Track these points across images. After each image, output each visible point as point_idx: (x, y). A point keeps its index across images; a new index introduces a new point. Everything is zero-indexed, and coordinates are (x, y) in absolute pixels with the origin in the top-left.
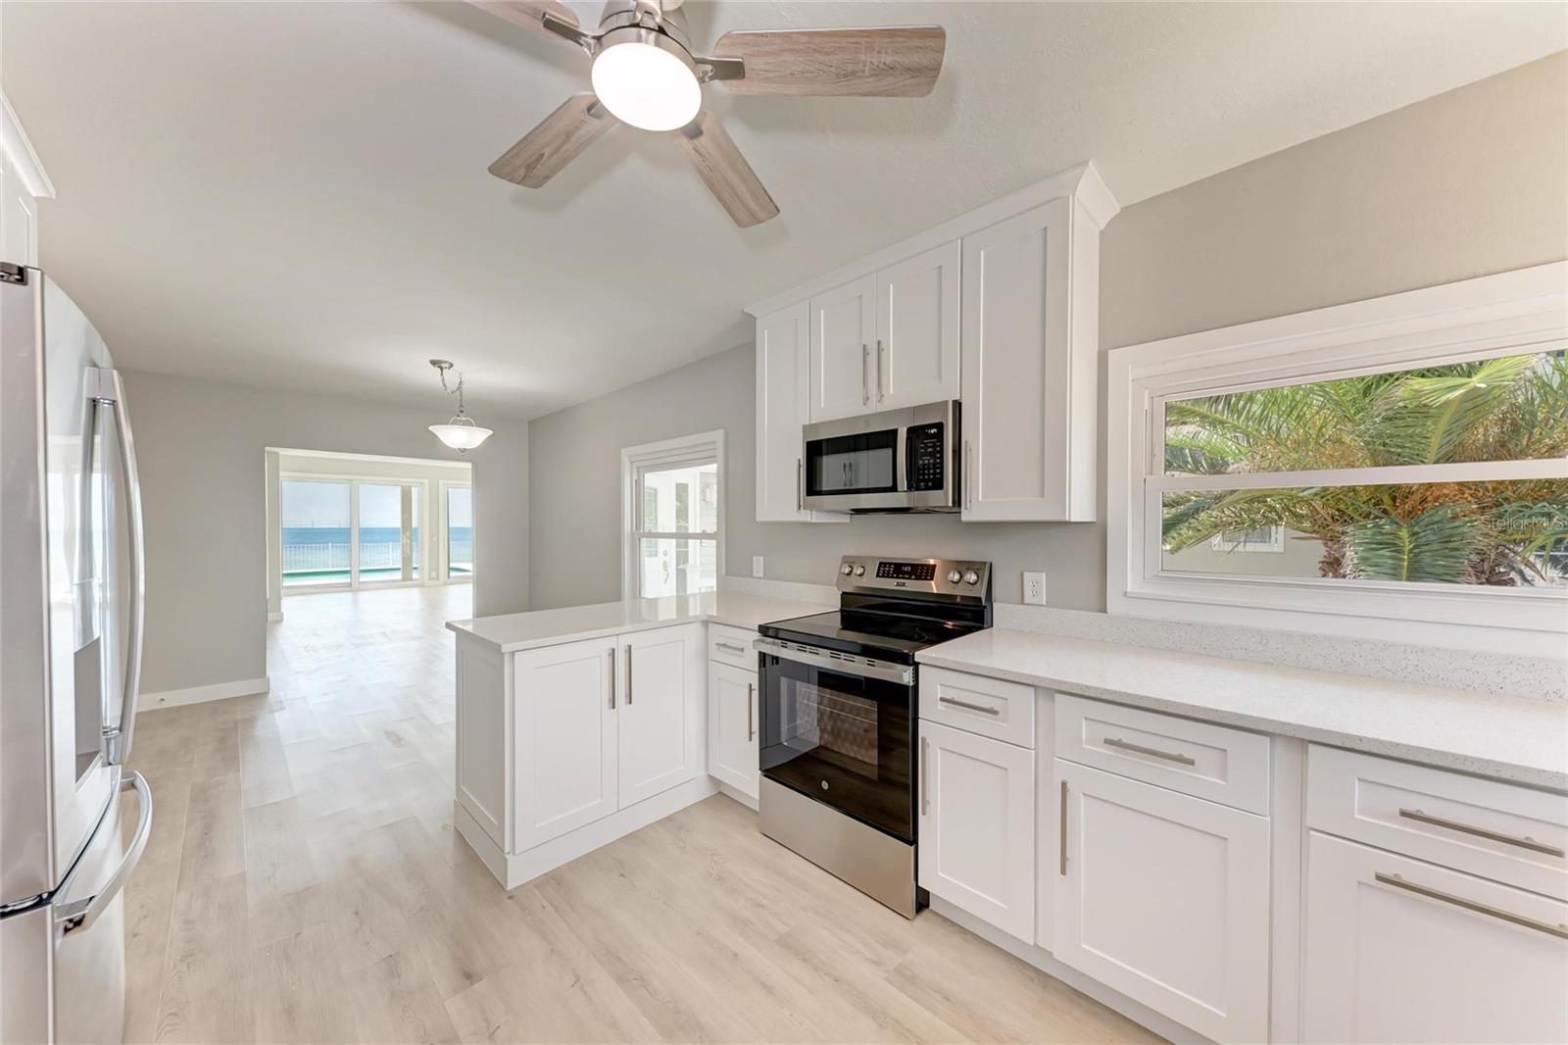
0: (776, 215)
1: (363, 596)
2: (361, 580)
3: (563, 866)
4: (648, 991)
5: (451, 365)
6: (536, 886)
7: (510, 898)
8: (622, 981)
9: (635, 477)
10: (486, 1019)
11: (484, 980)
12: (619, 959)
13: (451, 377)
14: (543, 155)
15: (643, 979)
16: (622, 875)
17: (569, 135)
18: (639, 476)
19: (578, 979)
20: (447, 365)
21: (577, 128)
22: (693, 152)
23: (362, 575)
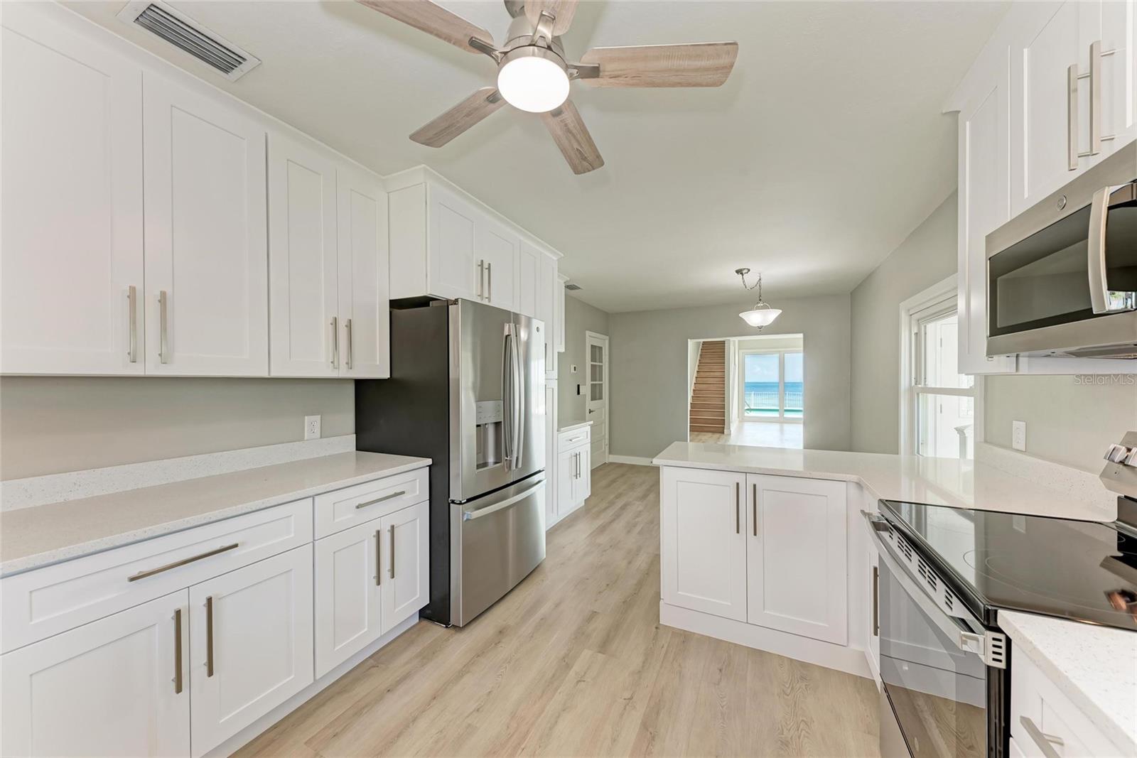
0: (737, 49)
1: (786, 427)
2: (785, 416)
3: (699, 634)
4: (648, 747)
5: (749, 270)
6: (673, 632)
7: (657, 628)
8: (645, 726)
9: (915, 330)
10: (585, 673)
11: (604, 656)
12: (658, 713)
13: (751, 279)
14: (577, 149)
15: (653, 738)
16: (720, 670)
17: (569, 131)
18: (919, 329)
19: (630, 699)
20: (746, 271)
21: (566, 125)
22: (612, 80)
23: (785, 413)
